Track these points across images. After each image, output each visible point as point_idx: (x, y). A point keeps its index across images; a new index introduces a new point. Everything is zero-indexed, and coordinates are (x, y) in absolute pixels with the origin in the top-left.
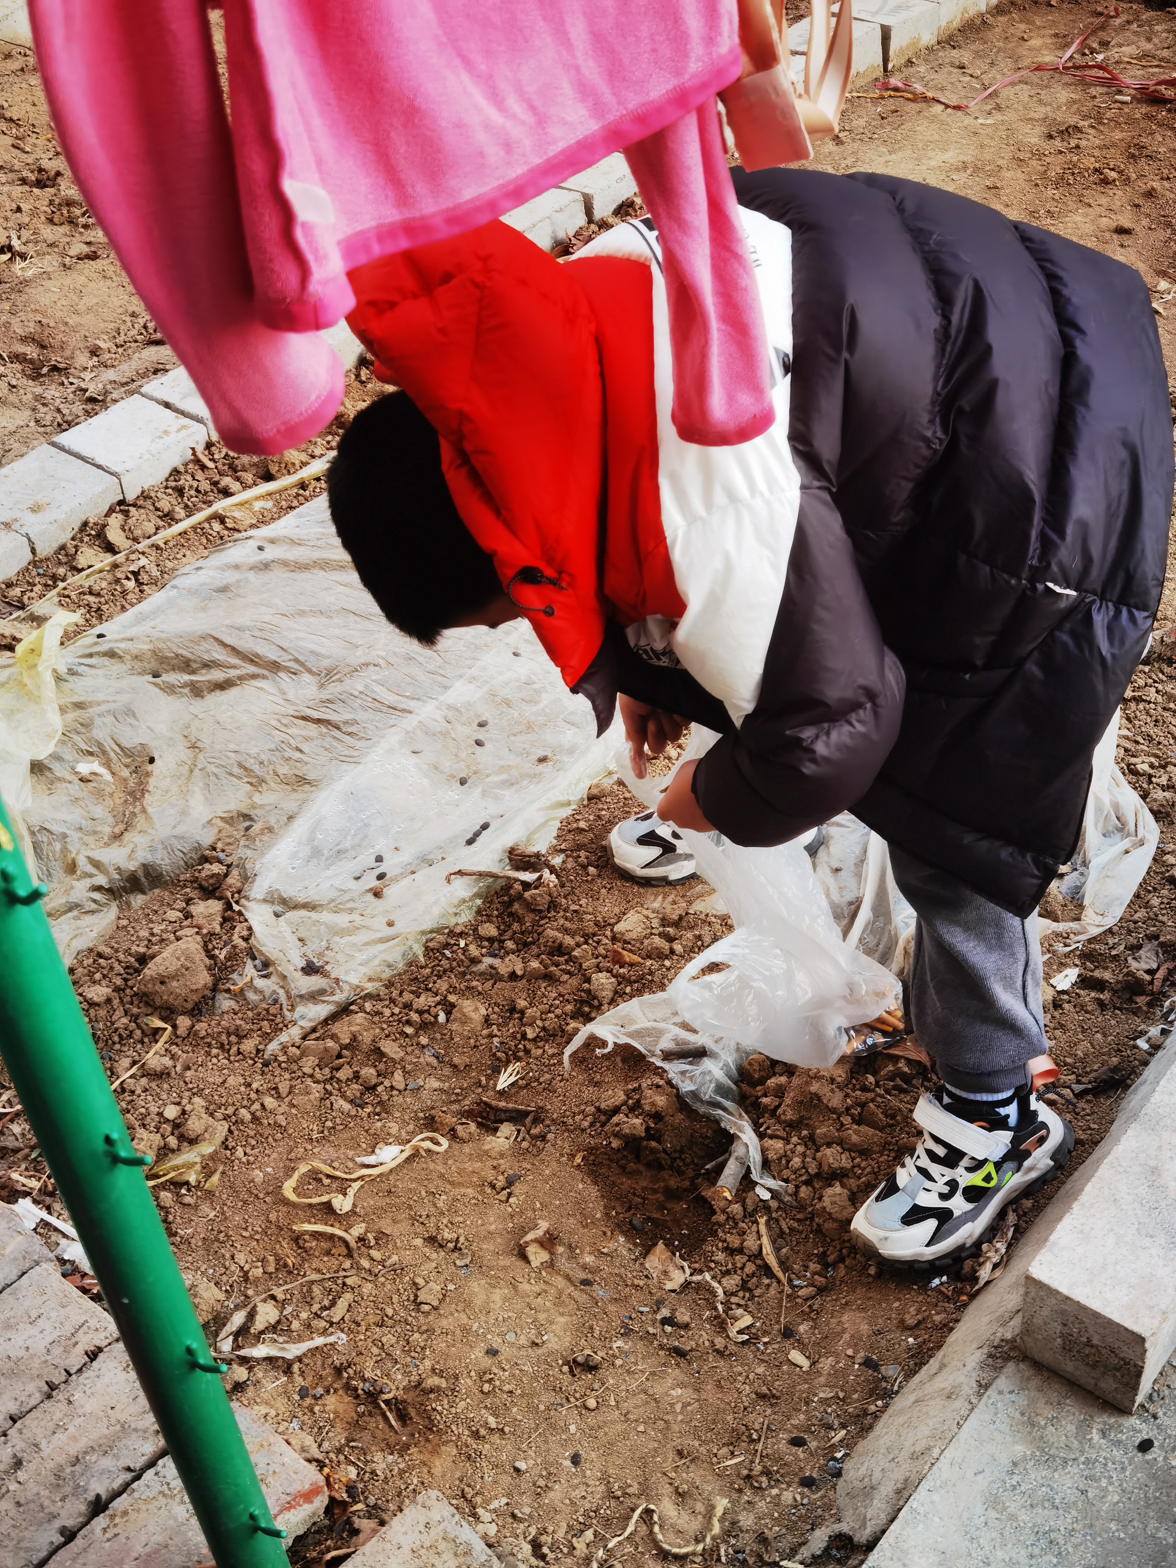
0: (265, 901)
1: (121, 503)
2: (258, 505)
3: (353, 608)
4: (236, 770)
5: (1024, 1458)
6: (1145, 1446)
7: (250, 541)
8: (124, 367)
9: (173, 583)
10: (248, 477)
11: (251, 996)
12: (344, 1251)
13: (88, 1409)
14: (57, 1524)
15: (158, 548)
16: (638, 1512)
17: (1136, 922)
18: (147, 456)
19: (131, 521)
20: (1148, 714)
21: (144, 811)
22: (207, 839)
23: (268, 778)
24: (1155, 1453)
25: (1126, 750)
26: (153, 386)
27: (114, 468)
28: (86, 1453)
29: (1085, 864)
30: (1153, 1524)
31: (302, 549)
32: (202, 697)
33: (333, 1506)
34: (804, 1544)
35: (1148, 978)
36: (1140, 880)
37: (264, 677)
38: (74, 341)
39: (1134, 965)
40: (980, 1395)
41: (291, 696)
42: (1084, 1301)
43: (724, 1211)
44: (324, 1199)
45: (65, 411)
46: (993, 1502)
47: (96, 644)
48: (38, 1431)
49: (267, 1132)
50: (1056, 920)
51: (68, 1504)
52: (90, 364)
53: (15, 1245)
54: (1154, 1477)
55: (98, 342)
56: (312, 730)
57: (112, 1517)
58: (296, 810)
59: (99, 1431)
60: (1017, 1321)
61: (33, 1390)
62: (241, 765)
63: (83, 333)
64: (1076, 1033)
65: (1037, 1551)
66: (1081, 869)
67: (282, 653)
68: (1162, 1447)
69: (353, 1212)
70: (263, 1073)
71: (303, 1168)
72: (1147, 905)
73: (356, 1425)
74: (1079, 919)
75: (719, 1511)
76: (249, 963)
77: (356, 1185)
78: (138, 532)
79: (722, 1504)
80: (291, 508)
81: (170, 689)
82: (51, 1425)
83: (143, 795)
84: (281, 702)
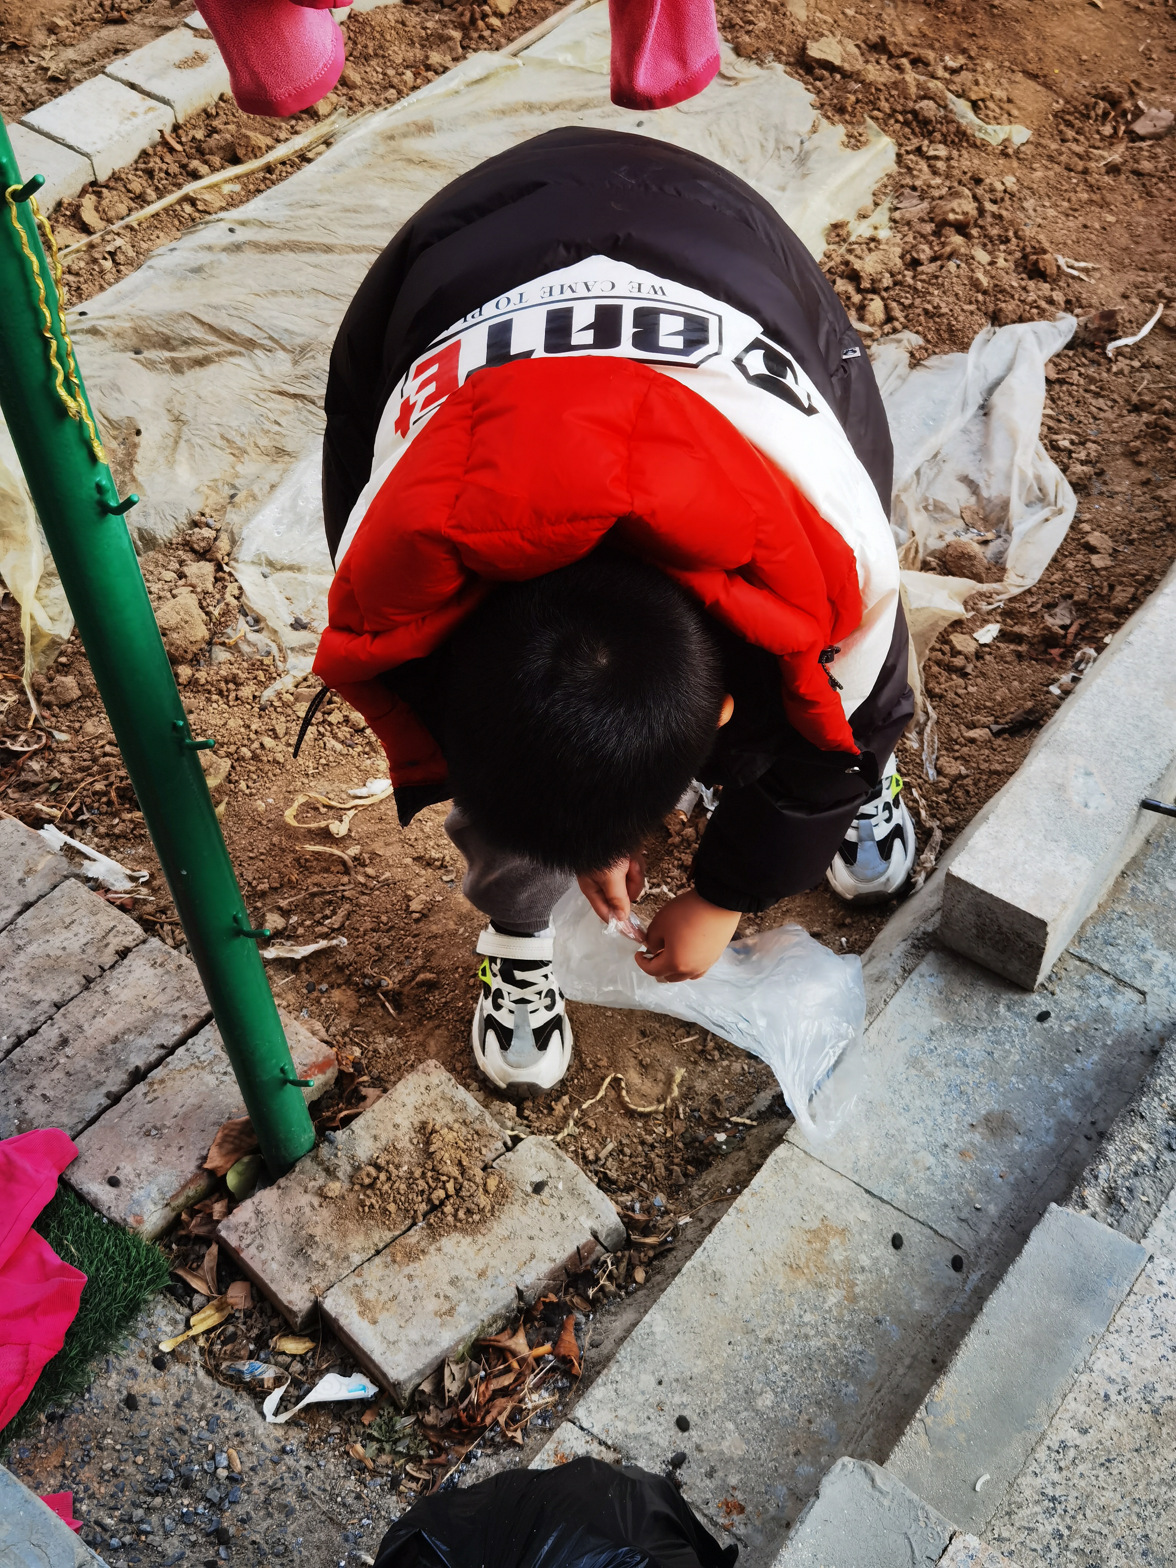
0: (253, 563)
1: (94, 184)
2: (227, 189)
3: (322, 288)
4: (219, 442)
5: (941, 1028)
6: (1043, 1017)
7: (221, 224)
8: (84, 46)
9: (149, 263)
10: (216, 160)
11: (245, 648)
12: (341, 868)
13: (123, 997)
14: (104, 1090)
15: (132, 229)
16: (608, 1080)
17: (1052, 583)
18: (116, 138)
19: (104, 203)
20: (1070, 395)
21: (134, 479)
22: (195, 505)
23: (249, 449)
24: (1052, 1022)
25: (1050, 428)
26: (117, 66)
27: (86, 149)
28: (124, 1033)
29: (1009, 531)
30: (1046, 1077)
31: (271, 231)
32: (182, 373)
33: (342, 1078)
34: (750, 1104)
35: (1062, 632)
36: (1058, 546)
37: (240, 354)
38: (31, 18)
39: (1049, 621)
40: (904, 979)
41: (267, 373)
42: (996, 894)
43: (678, 834)
44: (323, 824)
45: (28, 90)
46: (914, 1062)
47: (79, 321)
48: (81, 1016)
49: (267, 767)
50: (980, 581)
51: (112, 1074)
52: (49, 42)
53: (44, 863)
54: (1050, 1040)
55: (55, 20)
56: (288, 404)
57: (151, 1084)
58: (277, 479)
59: (134, 1017)
60: (937, 918)
61: (73, 983)
62: (223, 437)
63: (39, 9)
64: (996, 681)
65: (949, 1099)
66: (1005, 536)
67: (257, 331)
68: (1057, 1017)
69: (348, 836)
70: (260, 716)
71: (301, 799)
72: (1063, 568)
73: (358, 1013)
74: (1000, 580)
75: (678, 1078)
76: (241, 618)
77: (352, 813)
78: (112, 214)
79: (680, 1073)
80: (259, 191)
81: (151, 365)
82: (91, 1011)
83: (131, 465)
84: (258, 378)
